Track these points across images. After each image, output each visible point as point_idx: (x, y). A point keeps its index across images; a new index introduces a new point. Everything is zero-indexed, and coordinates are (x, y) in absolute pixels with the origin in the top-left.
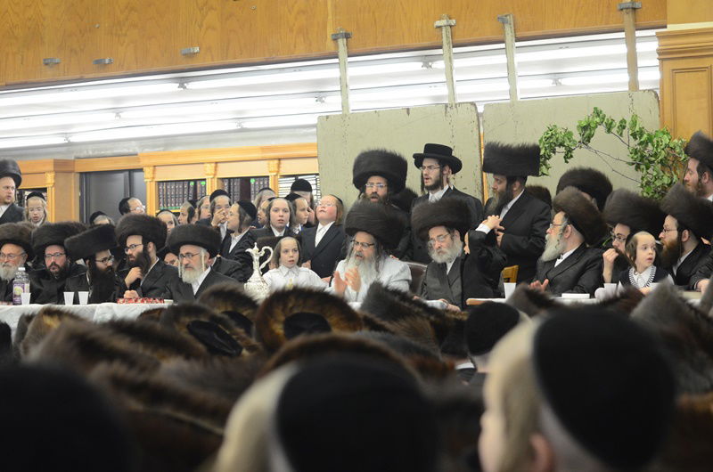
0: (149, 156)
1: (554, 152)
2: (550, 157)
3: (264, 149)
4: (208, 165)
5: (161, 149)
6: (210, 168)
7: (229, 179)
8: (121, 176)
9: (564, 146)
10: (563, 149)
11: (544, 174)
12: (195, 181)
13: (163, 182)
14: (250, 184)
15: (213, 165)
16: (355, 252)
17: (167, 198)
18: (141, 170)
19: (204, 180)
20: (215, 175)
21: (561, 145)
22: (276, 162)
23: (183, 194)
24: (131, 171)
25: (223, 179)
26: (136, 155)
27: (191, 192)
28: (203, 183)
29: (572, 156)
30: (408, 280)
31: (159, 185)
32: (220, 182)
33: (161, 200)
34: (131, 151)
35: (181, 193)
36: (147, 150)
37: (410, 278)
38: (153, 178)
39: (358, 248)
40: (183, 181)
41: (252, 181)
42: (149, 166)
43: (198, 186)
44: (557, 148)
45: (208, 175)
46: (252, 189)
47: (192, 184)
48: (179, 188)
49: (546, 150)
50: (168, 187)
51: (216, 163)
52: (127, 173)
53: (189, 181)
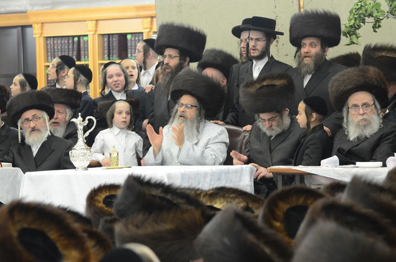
0: (37, 14)
1: (364, 22)
2: (359, 27)
3: (138, 8)
4: (90, 22)
5: (49, 7)
6: (91, 25)
7: (109, 35)
8: (15, 31)
9: (373, 16)
10: (372, 20)
11: (354, 43)
12: (79, 37)
13: (50, 37)
14: (126, 39)
15: (94, 22)
16: (179, 113)
17: (54, 52)
18: (30, 26)
19: (87, 36)
20: (96, 31)
21: (370, 15)
22: (149, 19)
23: (69, 49)
24: (23, 27)
25: (103, 35)
26: (25, 12)
27: (75, 46)
28: (85, 38)
29: (380, 26)
30: (225, 143)
31: (47, 40)
32: (101, 37)
33: (49, 53)
34: (22, 9)
35: (66, 47)
36: (36, 8)
37: (228, 141)
38: (42, 34)
39: (182, 109)
40: (68, 36)
41: (129, 37)
42: (37, 23)
43: (82, 41)
44: (366, 18)
45: (89, 31)
46: (129, 44)
47: (76, 39)
48: (64, 43)
49: (355, 20)
50: (55, 42)
51: (97, 20)
52: (20, 29)
53: (73, 37)
